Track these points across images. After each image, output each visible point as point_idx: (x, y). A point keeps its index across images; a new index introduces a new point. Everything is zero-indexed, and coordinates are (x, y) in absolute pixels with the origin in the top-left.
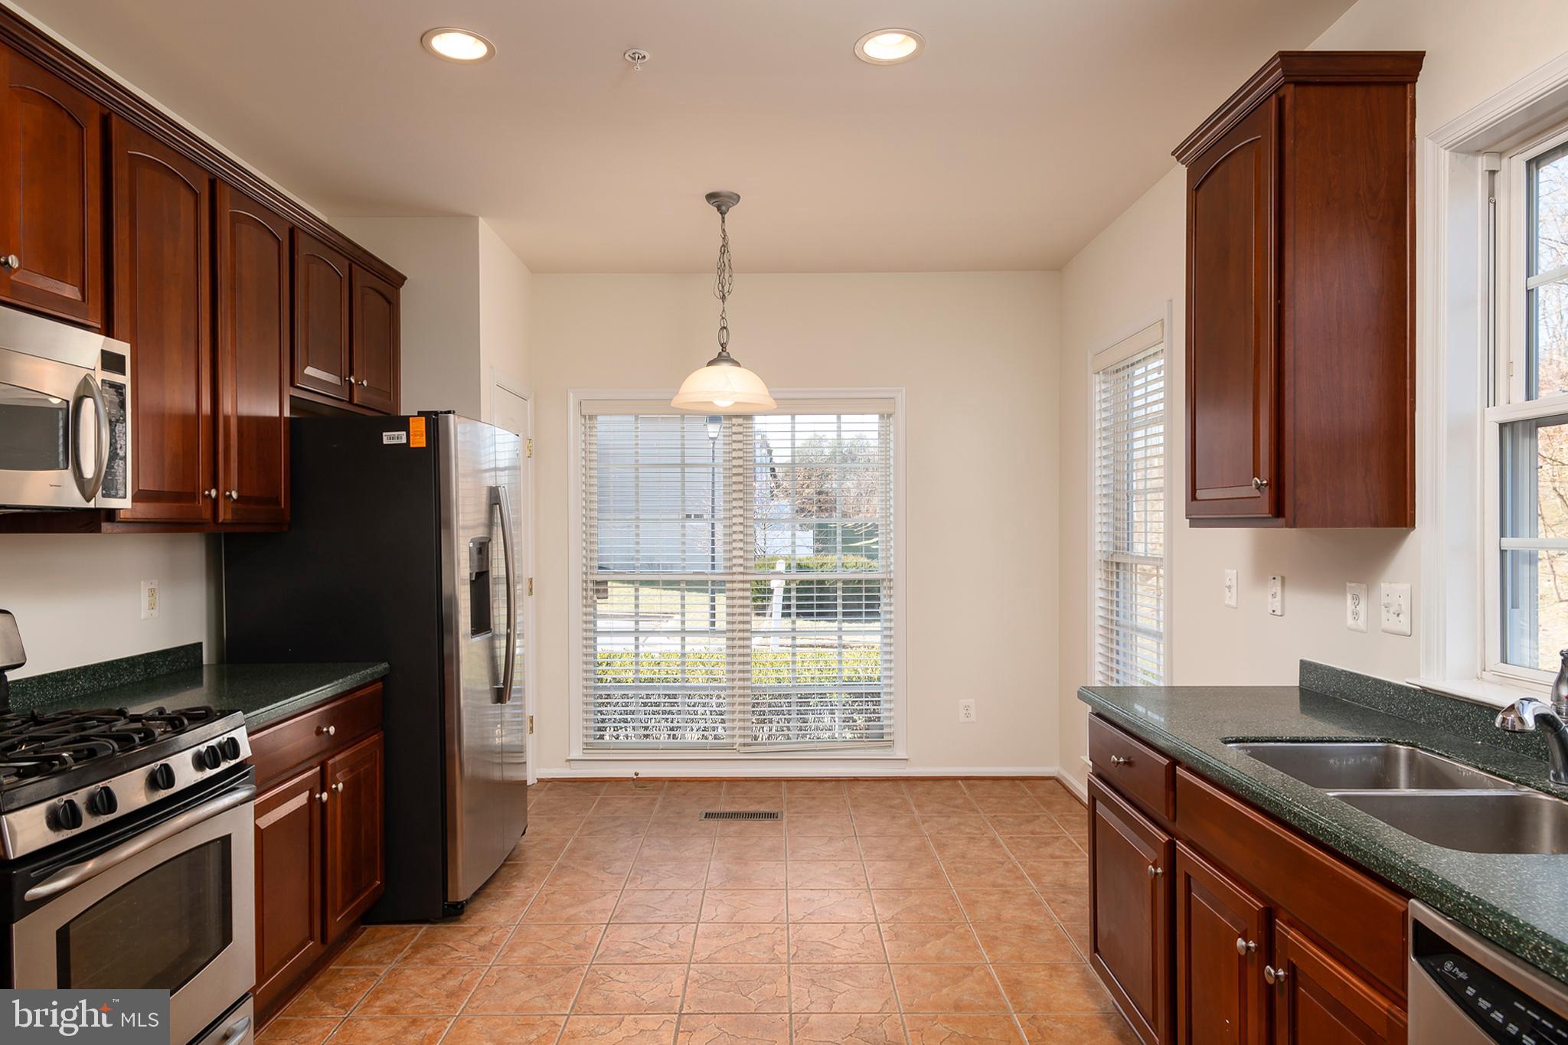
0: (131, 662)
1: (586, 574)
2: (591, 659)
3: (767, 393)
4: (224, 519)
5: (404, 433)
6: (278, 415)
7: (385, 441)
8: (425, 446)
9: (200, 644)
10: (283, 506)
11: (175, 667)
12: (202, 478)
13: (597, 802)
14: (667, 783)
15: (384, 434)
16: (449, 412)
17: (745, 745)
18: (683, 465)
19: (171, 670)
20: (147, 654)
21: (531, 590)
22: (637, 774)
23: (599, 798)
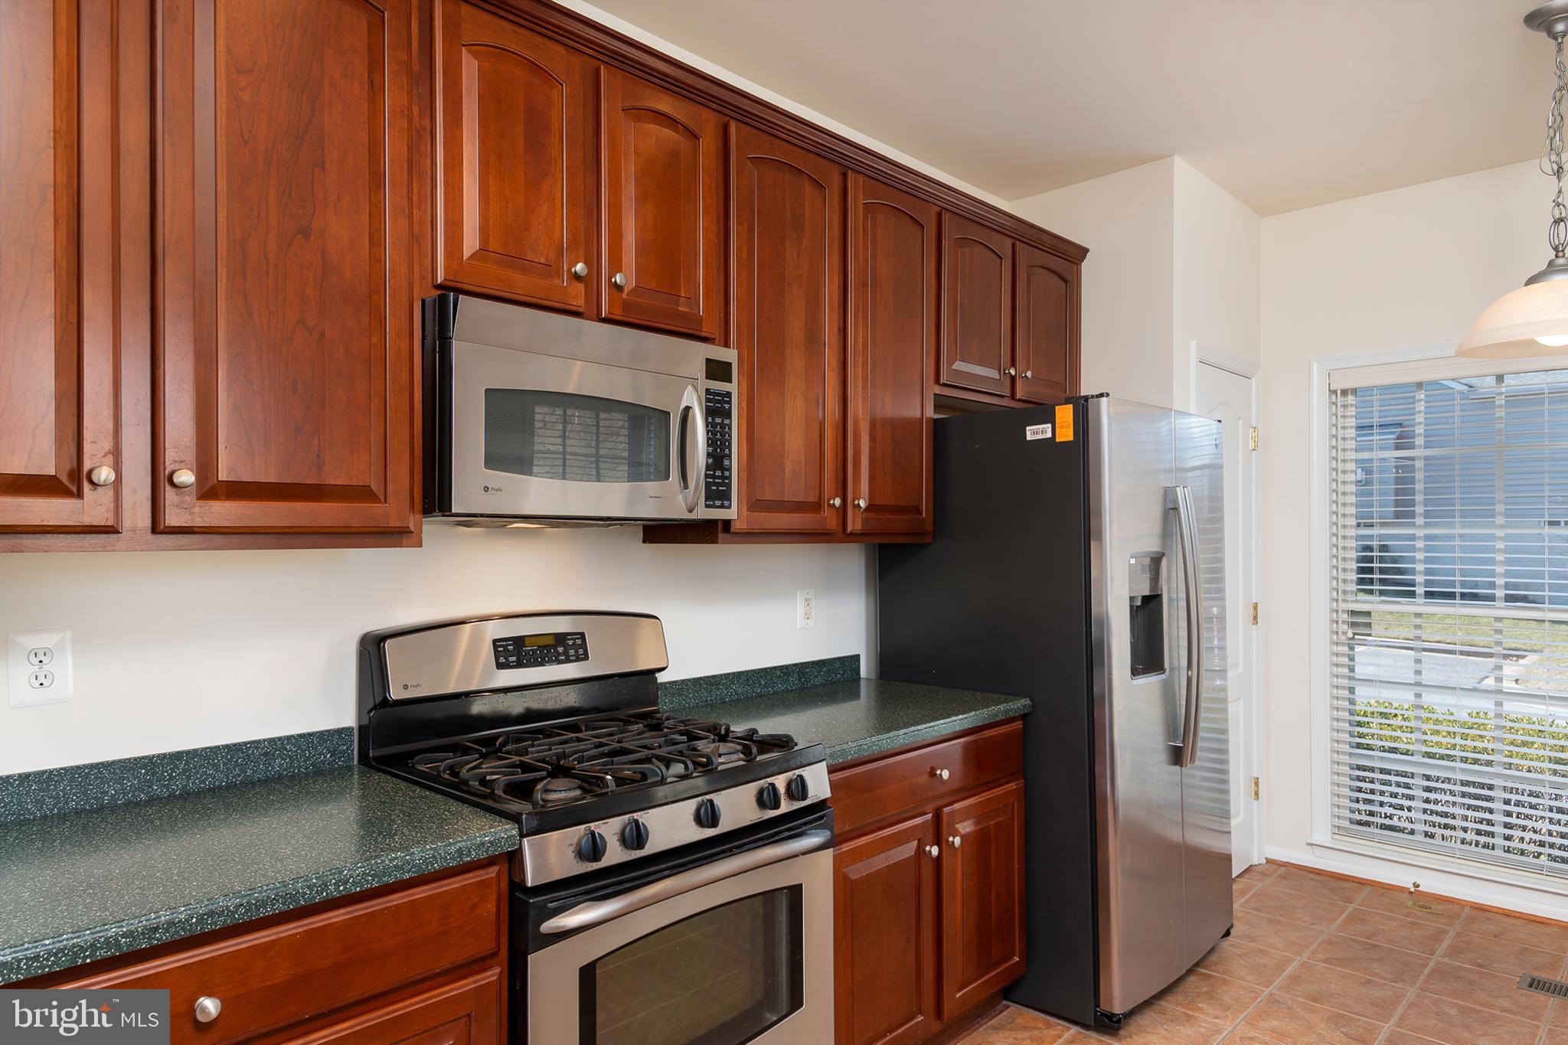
0: (785, 670)
1: (1336, 600)
4: (853, 530)
5: (1050, 425)
6: (918, 414)
7: (1029, 437)
8: (1072, 439)
9: (857, 658)
10: (924, 516)
11: (830, 679)
12: (829, 486)
13: (1346, 913)
14: (1467, 909)
15: (1028, 428)
16: (1101, 395)
19: (827, 681)
20: (801, 663)
21: (1255, 618)
22: (1416, 886)
23: (1351, 907)
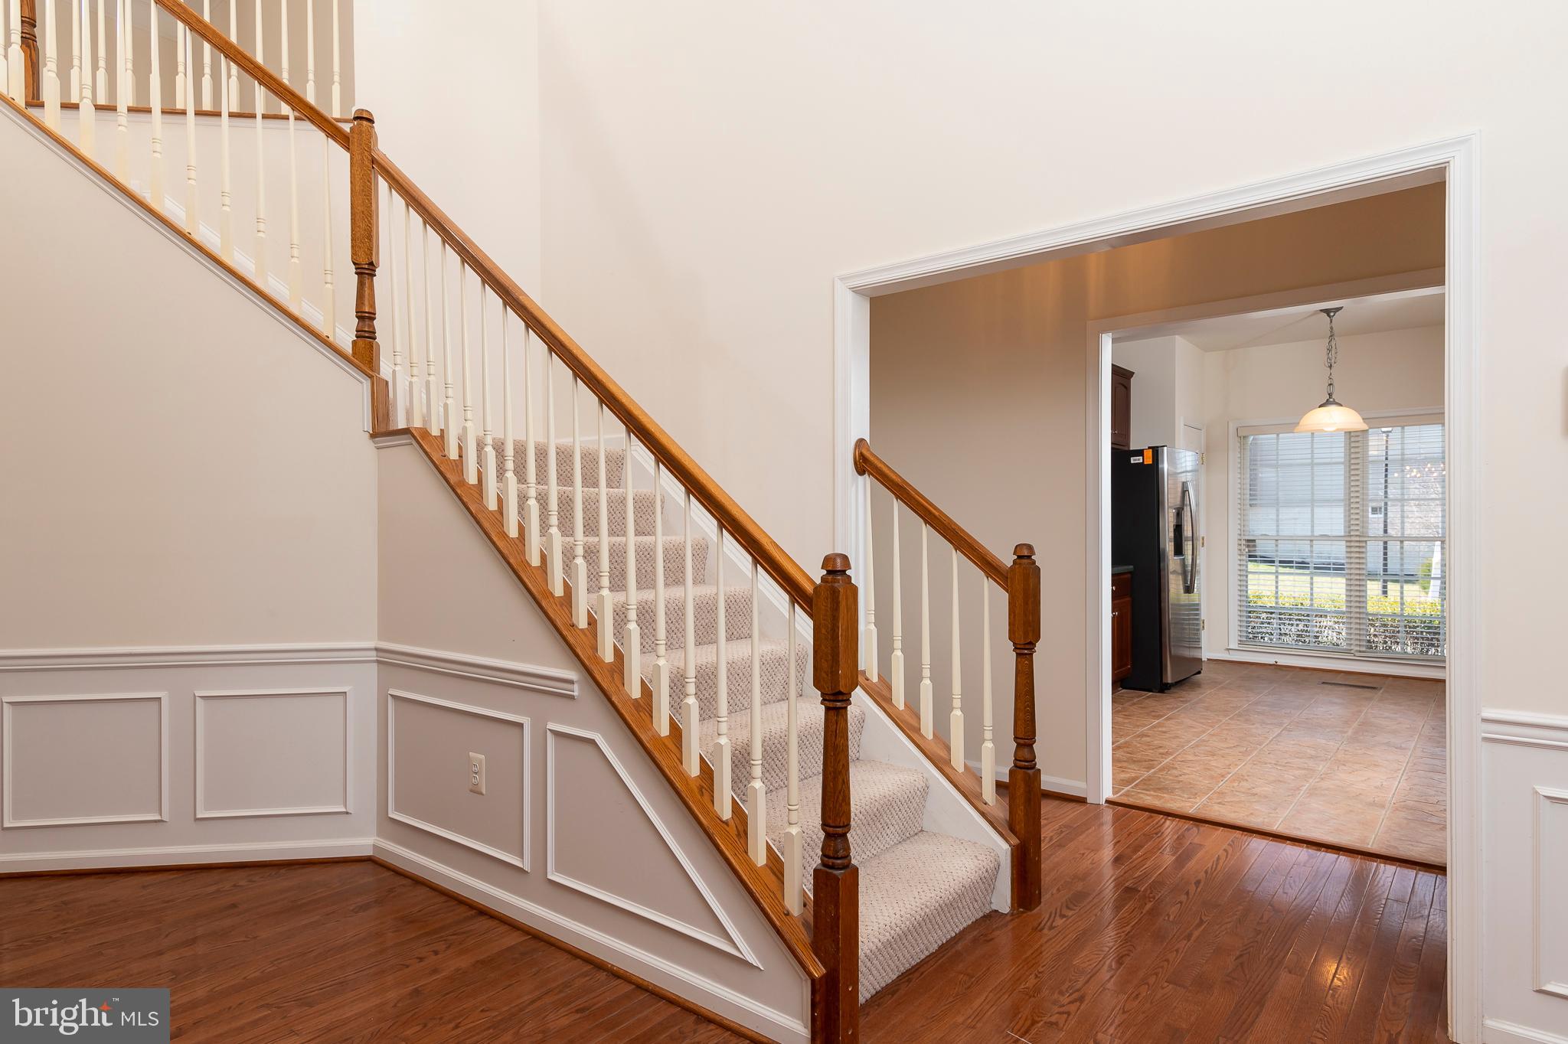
1: (1240, 535)
2: (1244, 598)
3: (1362, 420)
5: (1141, 457)
7: (1132, 462)
8: (1151, 463)
15: (1131, 458)
16: (1164, 446)
17: (1360, 652)
18: (1312, 465)
22: (1276, 663)
